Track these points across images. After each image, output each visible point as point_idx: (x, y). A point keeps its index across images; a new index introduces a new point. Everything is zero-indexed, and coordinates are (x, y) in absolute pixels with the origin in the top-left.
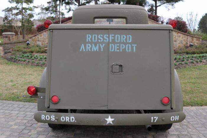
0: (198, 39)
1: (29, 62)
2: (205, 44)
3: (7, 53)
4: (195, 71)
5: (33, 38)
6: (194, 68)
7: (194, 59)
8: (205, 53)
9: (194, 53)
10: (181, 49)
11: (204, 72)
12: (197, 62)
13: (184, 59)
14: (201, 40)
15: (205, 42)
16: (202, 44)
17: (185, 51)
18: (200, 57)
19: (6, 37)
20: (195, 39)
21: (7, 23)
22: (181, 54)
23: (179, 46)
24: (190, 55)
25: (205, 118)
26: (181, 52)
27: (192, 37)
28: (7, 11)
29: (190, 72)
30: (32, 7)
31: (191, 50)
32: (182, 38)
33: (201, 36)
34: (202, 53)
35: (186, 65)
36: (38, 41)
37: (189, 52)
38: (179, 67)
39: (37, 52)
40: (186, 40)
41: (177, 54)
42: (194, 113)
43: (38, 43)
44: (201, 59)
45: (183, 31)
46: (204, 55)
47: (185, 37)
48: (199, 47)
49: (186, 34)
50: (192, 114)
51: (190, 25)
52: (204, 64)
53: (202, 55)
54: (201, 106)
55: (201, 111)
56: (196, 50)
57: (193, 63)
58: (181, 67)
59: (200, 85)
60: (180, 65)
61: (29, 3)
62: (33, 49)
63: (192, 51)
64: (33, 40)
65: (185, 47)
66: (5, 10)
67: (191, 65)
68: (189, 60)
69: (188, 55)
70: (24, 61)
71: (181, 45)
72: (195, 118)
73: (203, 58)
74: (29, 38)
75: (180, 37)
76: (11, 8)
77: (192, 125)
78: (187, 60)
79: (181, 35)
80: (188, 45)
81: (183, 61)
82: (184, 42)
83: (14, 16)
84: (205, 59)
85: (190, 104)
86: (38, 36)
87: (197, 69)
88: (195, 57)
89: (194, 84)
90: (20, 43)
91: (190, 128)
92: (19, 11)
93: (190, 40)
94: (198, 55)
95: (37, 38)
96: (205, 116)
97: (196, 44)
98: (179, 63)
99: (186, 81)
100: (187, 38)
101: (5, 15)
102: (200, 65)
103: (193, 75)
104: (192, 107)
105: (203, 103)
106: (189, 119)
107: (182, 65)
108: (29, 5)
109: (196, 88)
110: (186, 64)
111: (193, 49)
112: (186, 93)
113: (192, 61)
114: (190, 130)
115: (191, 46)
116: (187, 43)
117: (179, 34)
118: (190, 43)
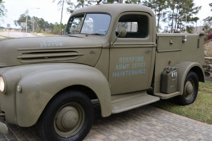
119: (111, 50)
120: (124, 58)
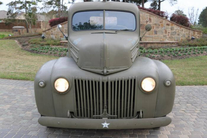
0: (199, 32)
1: (51, 53)
2: (206, 38)
3: (25, 46)
4: (197, 61)
5: (47, 32)
6: (196, 58)
7: (196, 50)
8: (206, 45)
9: (196, 46)
10: (184, 42)
11: (205, 61)
12: (199, 53)
13: (187, 51)
14: (202, 33)
15: (206, 36)
16: (203, 37)
17: (188, 44)
18: (201, 49)
19: (17, 31)
20: (196, 33)
21: (11, 17)
22: (184, 47)
23: (182, 39)
24: (192, 48)
25: (206, 93)
26: (184, 44)
27: (194, 31)
28: (11, 5)
29: (193, 61)
30: (35, 1)
31: (193, 42)
32: (185, 32)
33: (202, 30)
34: (203, 45)
35: (189, 56)
36: (52, 35)
37: (191, 44)
38: (183, 58)
39: (53, 45)
40: (188, 34)
41: (180, 46)
42: (197, 89)
43: (52, 36)
44: (202, 50)
45: (185, 26)
46: (205, 47)
47: (187, 31)
48: (200, 40)
49: (188, 28)
50: (196, 90)
51: (191, 19)
52: (204, 55)
53: (203, 47)
54: (203, 85)
55: (203, 88)
56: (197, 43)
57: (195, 54)
58: (185, 57)
59: (202, 71)
60: (184, 55)
62: (49, 42)
63: (194, 44)
64: (47, 34)
65: (187, 40)
66: (9, 4)
67: (193, 55)
68: (192, 51)
69: (191, 47)
70: (46, 53)
71: (184, 38)
72: (199, 93)
73: (204, 50)
74: (43, 32)
75: (183, 31)
76: (15, 2)
77: (196, 96)
78: (190, 52)
79: (184, 29)
80: (190, 38)
81: (186, 52)
82: (186, 35)
83: (17, 9)
84: (205, 51)
85: (194, 84)
86: (51, 30)
87: (198, 59)
88: (197, 49)
89: (197, 70)
90: (33, 36)
91: (195, 98)
92: (22, 5)
93: (192, 34)
94: (199, 47)
95: (51, 32)
96: (206, 91)
97: (197, 37)
98: (183, 54)
99: (190, 68)
100: (189, 32)
101: (9, 9)
102: (201, 55)
103: (196, 63)
104: (196, 86)
105: (204, 83)
106: (194, 93)
107: (186, 55)
109: (198, 73)
110: (189, 54)
111: (194, 42)
112: (190, 77)
113: (194, 52)
114: (195, 99)
115: (193, 39)
116: (189, 37)
117: (182, 28)
118: (192, 36)
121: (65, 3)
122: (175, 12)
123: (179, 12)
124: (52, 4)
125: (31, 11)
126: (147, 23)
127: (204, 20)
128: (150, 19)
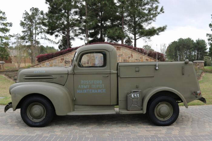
30: (8, 35)
61: (5, 32)
108: (5, 33)
119: (74, 75)
120: (84, 81)
121: (38, 38)
122: (143, 47)
123: (147, 47)
124: (24, 39)
125: (3, 46)
126: (129, 59)
127: (171, 54)
128: (132, 56)
